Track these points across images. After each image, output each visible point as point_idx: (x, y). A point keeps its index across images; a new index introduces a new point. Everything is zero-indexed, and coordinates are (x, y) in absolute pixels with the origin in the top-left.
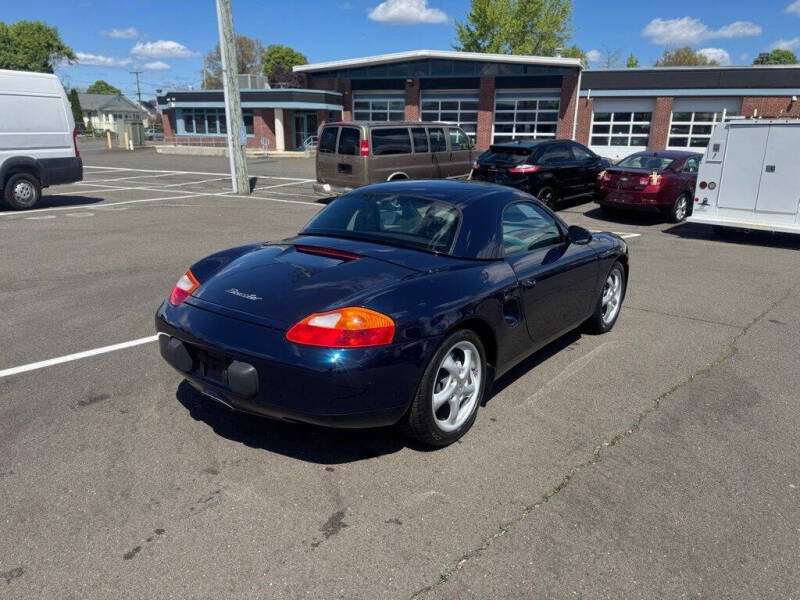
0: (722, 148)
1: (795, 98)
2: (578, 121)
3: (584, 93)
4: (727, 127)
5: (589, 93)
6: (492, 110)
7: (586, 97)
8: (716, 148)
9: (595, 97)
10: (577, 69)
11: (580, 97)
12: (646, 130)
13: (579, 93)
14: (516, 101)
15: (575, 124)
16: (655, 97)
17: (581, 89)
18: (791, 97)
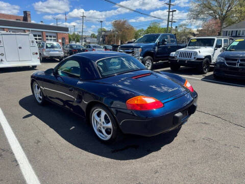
0: (2, 42)
4: (1, 35)
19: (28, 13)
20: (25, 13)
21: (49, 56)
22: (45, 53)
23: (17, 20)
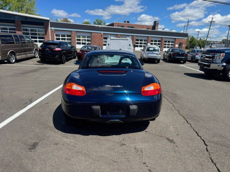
0: (110, 45)
1: (102, 34)
2: (51, 36)
3: (51, 28)
4: (110, 40)
5: (53, 28)
6: (21, 31)
7: (52, 29)
8: (109, 44)
9: (55, 30)
10: (48, 21)
11: (51, 29)
12: (70, 39)
13: (50, 28)
14: (29, 29)
15: (50, 37)
16: (71, 31)
17: (50, 27)
18: (101, 33)
19: (157, 22)
20: (155, 22)
21: (147, 58)
22: (144, 55)
23: (147, 28)
